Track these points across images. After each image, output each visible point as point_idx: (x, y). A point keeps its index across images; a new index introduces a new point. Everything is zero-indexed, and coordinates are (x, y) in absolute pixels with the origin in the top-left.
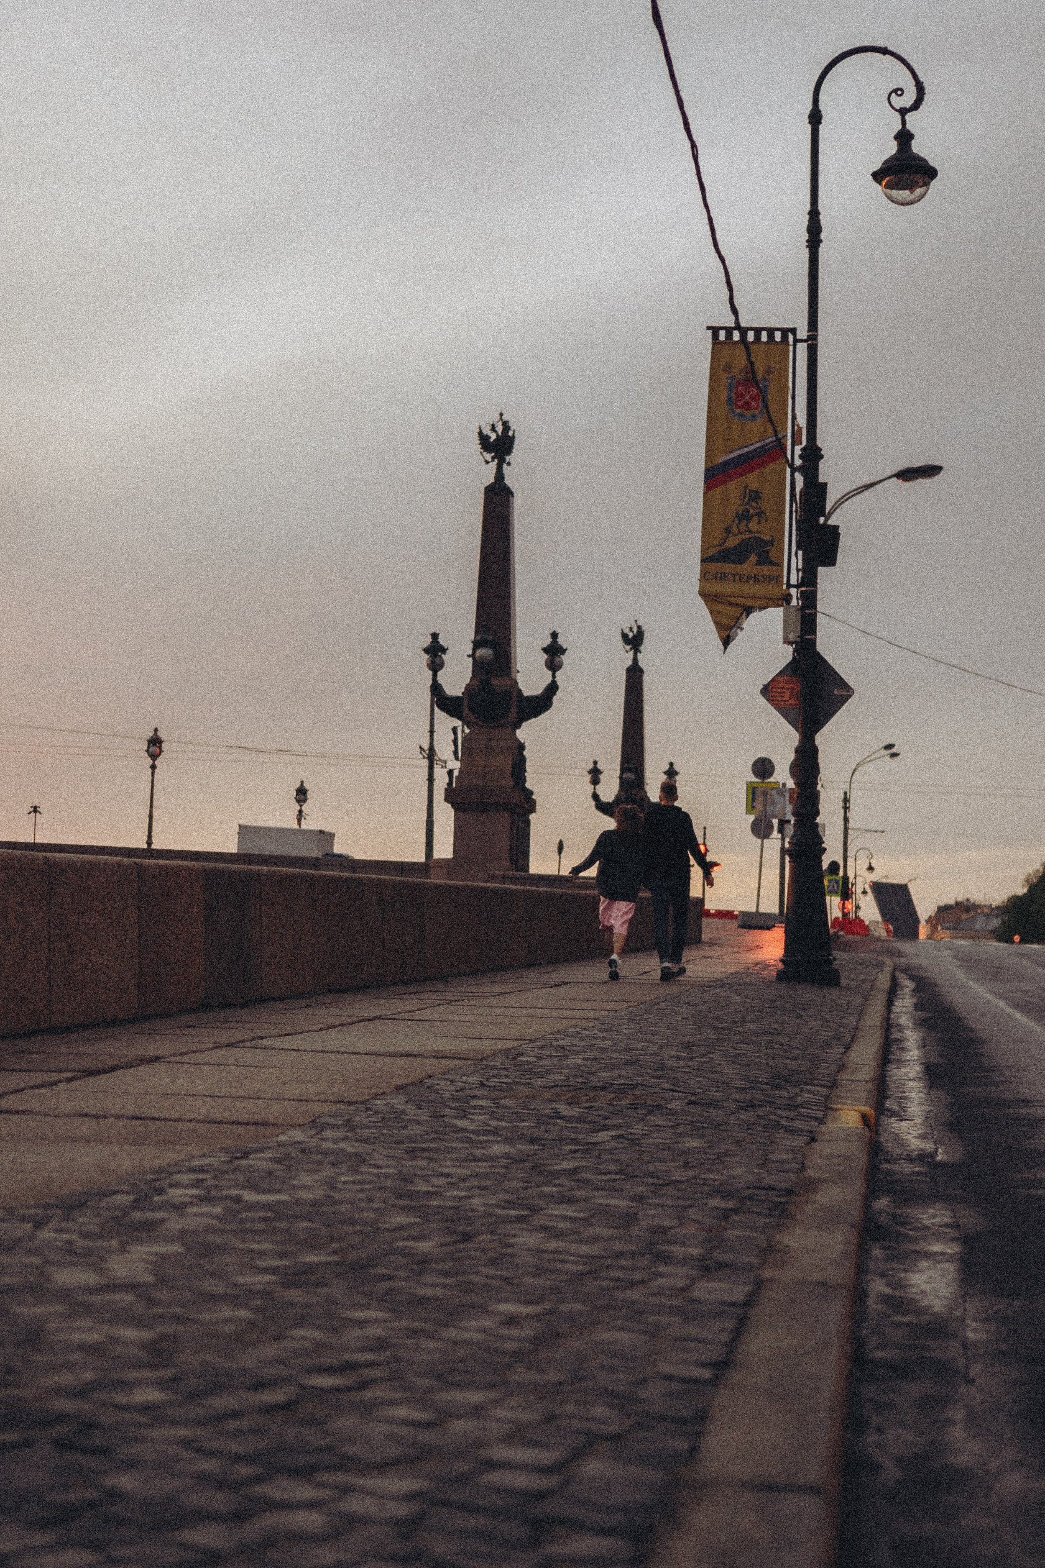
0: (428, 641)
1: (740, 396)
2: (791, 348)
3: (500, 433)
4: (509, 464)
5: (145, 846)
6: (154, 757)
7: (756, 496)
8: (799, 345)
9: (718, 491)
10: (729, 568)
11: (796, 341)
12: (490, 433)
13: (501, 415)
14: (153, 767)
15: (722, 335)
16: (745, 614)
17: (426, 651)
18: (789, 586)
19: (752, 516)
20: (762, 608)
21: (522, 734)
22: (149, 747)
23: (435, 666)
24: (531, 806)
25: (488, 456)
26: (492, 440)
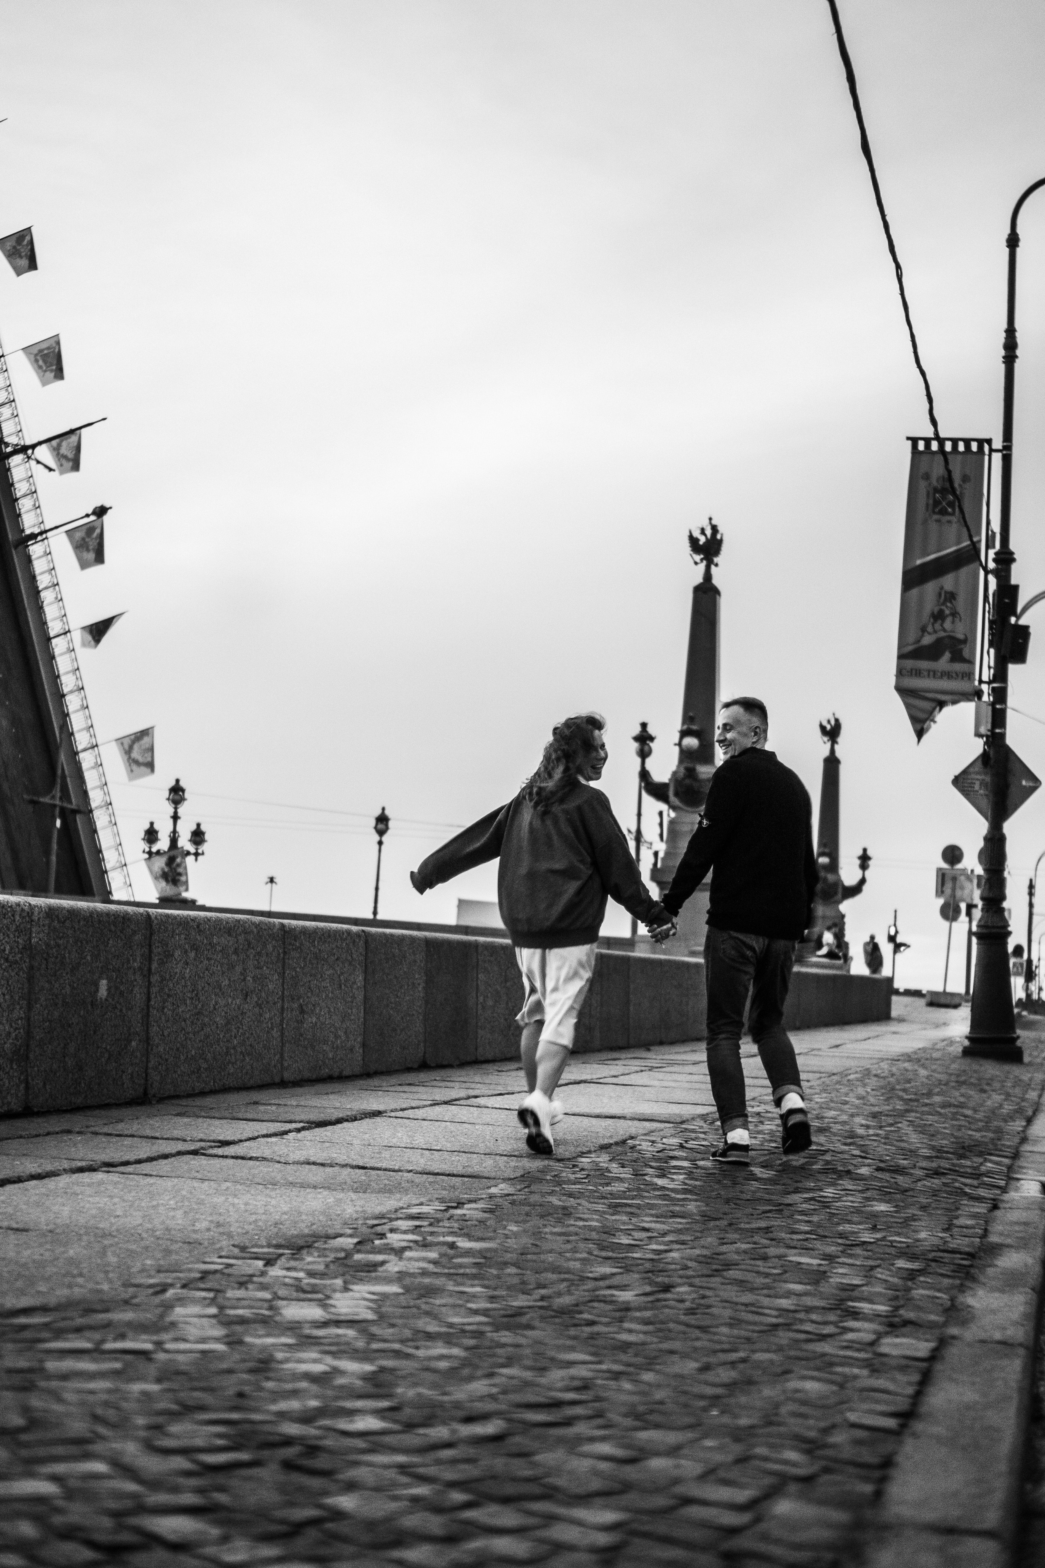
0: (637, 730)
1: (936, 503)
2: (986, 458)
3: (709, 536)
4: (716, 565)
5: (371, 916)
6: (381, 833)
7: (951, 596)
8: (994, 455)
9: (915, 592)
10: (924, 664)
11: (991, 450)
12: (699, 536)
13: (710, 519)
14: (380, 843)
15: (921, 446)
16: (938, 709)
17: (636, 739)
18: (981, 681)
19: (947, 616)
20: (954, 702)
22: (377, 824)
23: (644, 754)
25: (698, 558)
26: (701, 543)
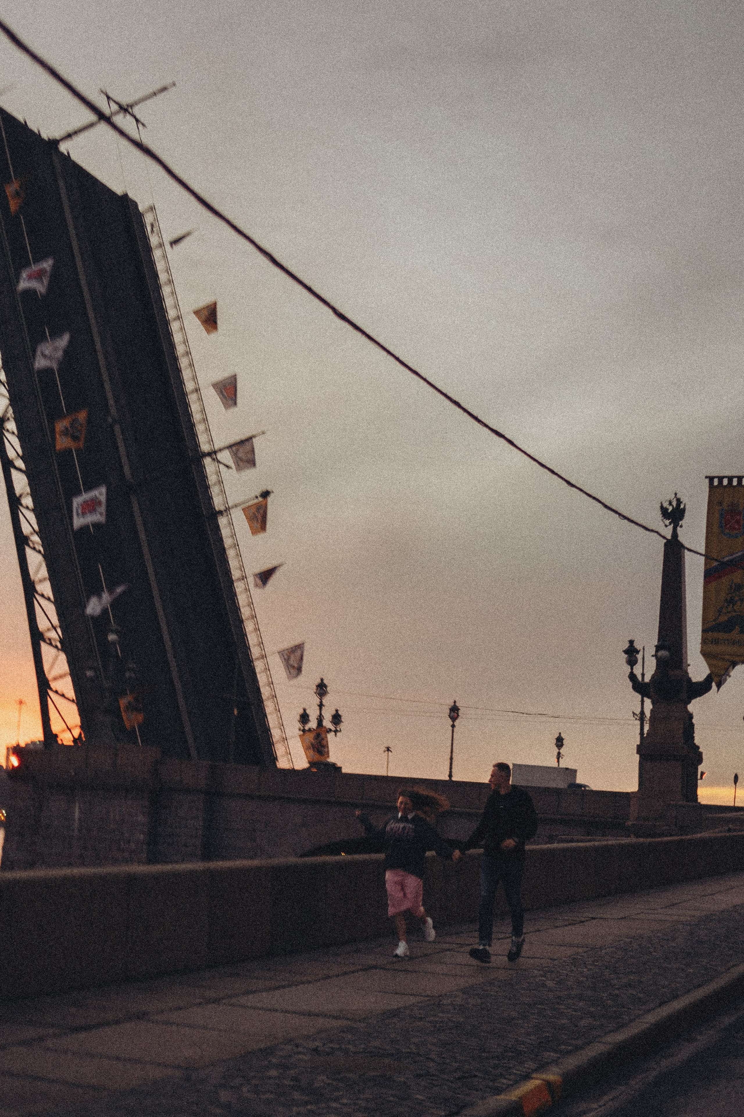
0: (627, 646)
3: (675, 506)
4: (681, 526)
5: (447, 778)
6: (454, 719)
7: (739, 588)
9: (713, 584)
10: (721, 635)
12: (668, 507)
13: (676, 494)
14: (453, 726)
15: (716, 482)
16: (732, 667)
17: (626, 652)
19: (737, 601)
21: (690, 707)
22: (450, 713)
23: (632, 662)
24: (699, 758)
25: (667, 522)
26: (669, 511)
